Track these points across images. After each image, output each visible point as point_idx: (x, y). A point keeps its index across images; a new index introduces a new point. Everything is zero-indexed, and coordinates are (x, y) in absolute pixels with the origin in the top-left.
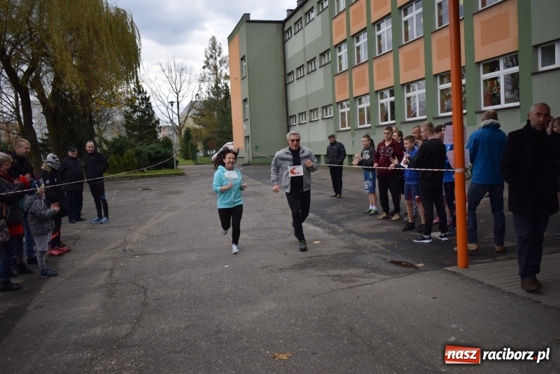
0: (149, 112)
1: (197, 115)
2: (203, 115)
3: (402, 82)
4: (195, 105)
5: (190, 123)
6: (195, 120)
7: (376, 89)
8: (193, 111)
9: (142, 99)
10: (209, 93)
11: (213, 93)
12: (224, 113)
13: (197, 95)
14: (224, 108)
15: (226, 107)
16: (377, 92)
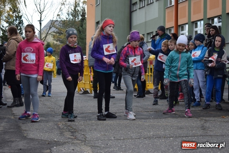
0: (21, 27)
1: (56, 33)
2: (60, 33)
3: (208, 17)
4: (55, 24)
5: (50, 39)
6: (54, 36)
7: (192, 20)
8: (53, 29)
9: (17, 17)
10: (68, 14)
11: (72, 15)
12: (80, 32)
13: (58, 15)
14: (80, 28)
15: (82, 26)
16: (193, 22)
